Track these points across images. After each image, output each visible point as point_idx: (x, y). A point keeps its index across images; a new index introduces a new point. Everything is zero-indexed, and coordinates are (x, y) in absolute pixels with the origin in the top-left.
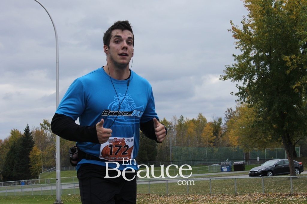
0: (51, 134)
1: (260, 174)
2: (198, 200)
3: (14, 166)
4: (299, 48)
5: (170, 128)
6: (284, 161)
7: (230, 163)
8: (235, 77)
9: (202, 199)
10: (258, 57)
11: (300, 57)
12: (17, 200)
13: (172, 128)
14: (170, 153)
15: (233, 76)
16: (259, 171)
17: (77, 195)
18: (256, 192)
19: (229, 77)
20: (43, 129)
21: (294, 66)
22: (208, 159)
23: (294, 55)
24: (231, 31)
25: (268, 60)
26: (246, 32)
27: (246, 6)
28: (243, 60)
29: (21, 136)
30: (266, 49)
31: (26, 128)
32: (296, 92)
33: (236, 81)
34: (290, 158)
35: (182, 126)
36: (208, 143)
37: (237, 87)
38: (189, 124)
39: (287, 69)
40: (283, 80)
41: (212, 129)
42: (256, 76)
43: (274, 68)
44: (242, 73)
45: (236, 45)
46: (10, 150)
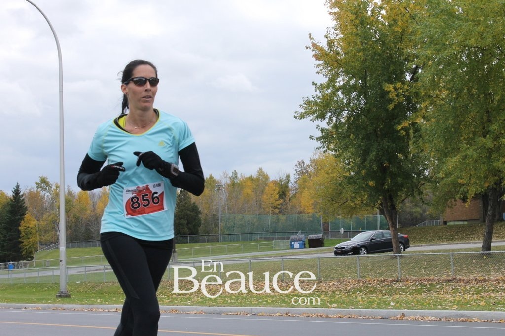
0: (50, 196)
1: (350, 252)
4: (405, 74)
6: (382, 232)
7: (303, 236)
8: (315, 115)
10: (349, 85)
11: (408, 86)
12: (2, 290)
13: (221, 189)
14: (218, 223)
15: (314, 113)
16: (349, 247)
17: (89, 283)
18: (347, 277)
19: (308, 114)
20: (39, 189)
21: (400, 98)
22: (272, 232)
23: (401, 83)
24: (310, 49)
25: (363, 91)
26: (331, 50)
27: (330, 13)
28: (327, 90)
29: (7, 199)
30: (361, 75)
31: (16, 188)
32: (402, 136)
33: (318, 119)
34: (393, 229)
35: (236, 185)
36: (271, 209)
37: (319, 129)
38: (244, 182)
39: (389, 103)
40: (384, 119)
41: (277, 189)
42: (345, 113)
43: (371, 102)
44: (327, 109)
45: (317, 68)
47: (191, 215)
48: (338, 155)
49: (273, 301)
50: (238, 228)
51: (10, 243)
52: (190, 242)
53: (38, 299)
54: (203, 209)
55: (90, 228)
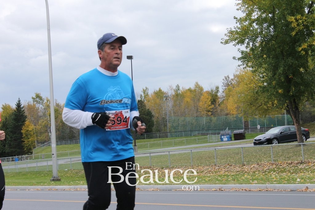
0: (43, 107)
1: (265, 142)
2: (203, 171)
3: (6, 141)
4: (304, 8)
5: (167, 98)
6: (289, 127)
7: (229, 132)
8: (237, 41)
9: (207, 170)
10: (261, 18)
11: (306, 17)
12: (11, 177)
13: (168, 98)
14: (167, 124)
15: (235, 40)
16: (264, 139)
17: (74, 170)
18: (264, 161)
19: (231, 41)
20: (35, 103)
21: (300, 27)
22: (206, 129)
23: (300, 15)
25: (272, 22)
28: (245, 22)
29: (12, 110)
31: (18, 102)
32: (303, 55)
33: (238, 44)
34: (297, 124)
35: (179, 96)
36: (205, 112)
37: (240, 52)
38: (185, 93)
39: (292, 31)
40: (288, 42)
41: (210, 98)
42: (259, 39)
43: (278, 30)
44: (245, 37)
45: (237, 6)
46: (2, 126)
47: (146, 118)
48: (254, 71)
49: (209, 180)
50: (182, 127)
51: (15, 143)
52: (146, 139)
53: (37, 183)
54: (155, 113)
55: (73, 130)
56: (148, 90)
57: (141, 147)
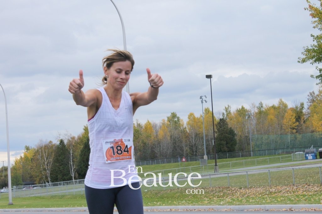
2: (281, 191)
5: (249, 116)
7: (315, 150)
8: (314, 59)
9: (285, 190)
13: (251, 116)
14: (250, 142)
15: (312, 58)
17: (153, 190)
19: (308, 59)
22: (291, 147)
24: (308, 10)
33: (316, 62)
35: (262, 114)
36: (290, 130)
37: (318, 70)
38: (269, 110)
41: (294, 115)
45: (314, 24)
46: (84, 147)
47: (228, 137)
50: (266, 145)
52: (229, 158)
54: (238, 132)
55: (154, 150)
56: (230, 108)
57: (222, 167)
